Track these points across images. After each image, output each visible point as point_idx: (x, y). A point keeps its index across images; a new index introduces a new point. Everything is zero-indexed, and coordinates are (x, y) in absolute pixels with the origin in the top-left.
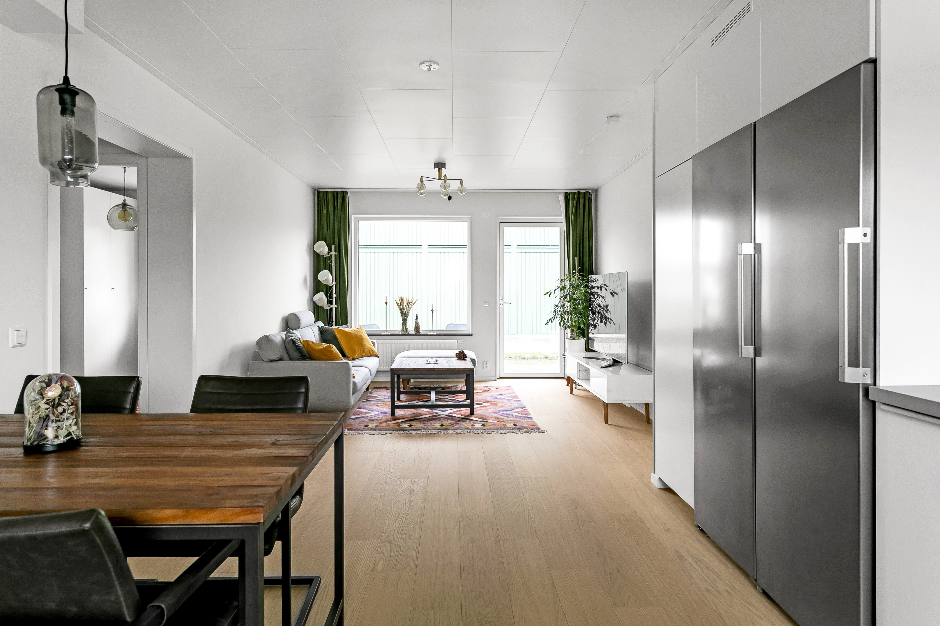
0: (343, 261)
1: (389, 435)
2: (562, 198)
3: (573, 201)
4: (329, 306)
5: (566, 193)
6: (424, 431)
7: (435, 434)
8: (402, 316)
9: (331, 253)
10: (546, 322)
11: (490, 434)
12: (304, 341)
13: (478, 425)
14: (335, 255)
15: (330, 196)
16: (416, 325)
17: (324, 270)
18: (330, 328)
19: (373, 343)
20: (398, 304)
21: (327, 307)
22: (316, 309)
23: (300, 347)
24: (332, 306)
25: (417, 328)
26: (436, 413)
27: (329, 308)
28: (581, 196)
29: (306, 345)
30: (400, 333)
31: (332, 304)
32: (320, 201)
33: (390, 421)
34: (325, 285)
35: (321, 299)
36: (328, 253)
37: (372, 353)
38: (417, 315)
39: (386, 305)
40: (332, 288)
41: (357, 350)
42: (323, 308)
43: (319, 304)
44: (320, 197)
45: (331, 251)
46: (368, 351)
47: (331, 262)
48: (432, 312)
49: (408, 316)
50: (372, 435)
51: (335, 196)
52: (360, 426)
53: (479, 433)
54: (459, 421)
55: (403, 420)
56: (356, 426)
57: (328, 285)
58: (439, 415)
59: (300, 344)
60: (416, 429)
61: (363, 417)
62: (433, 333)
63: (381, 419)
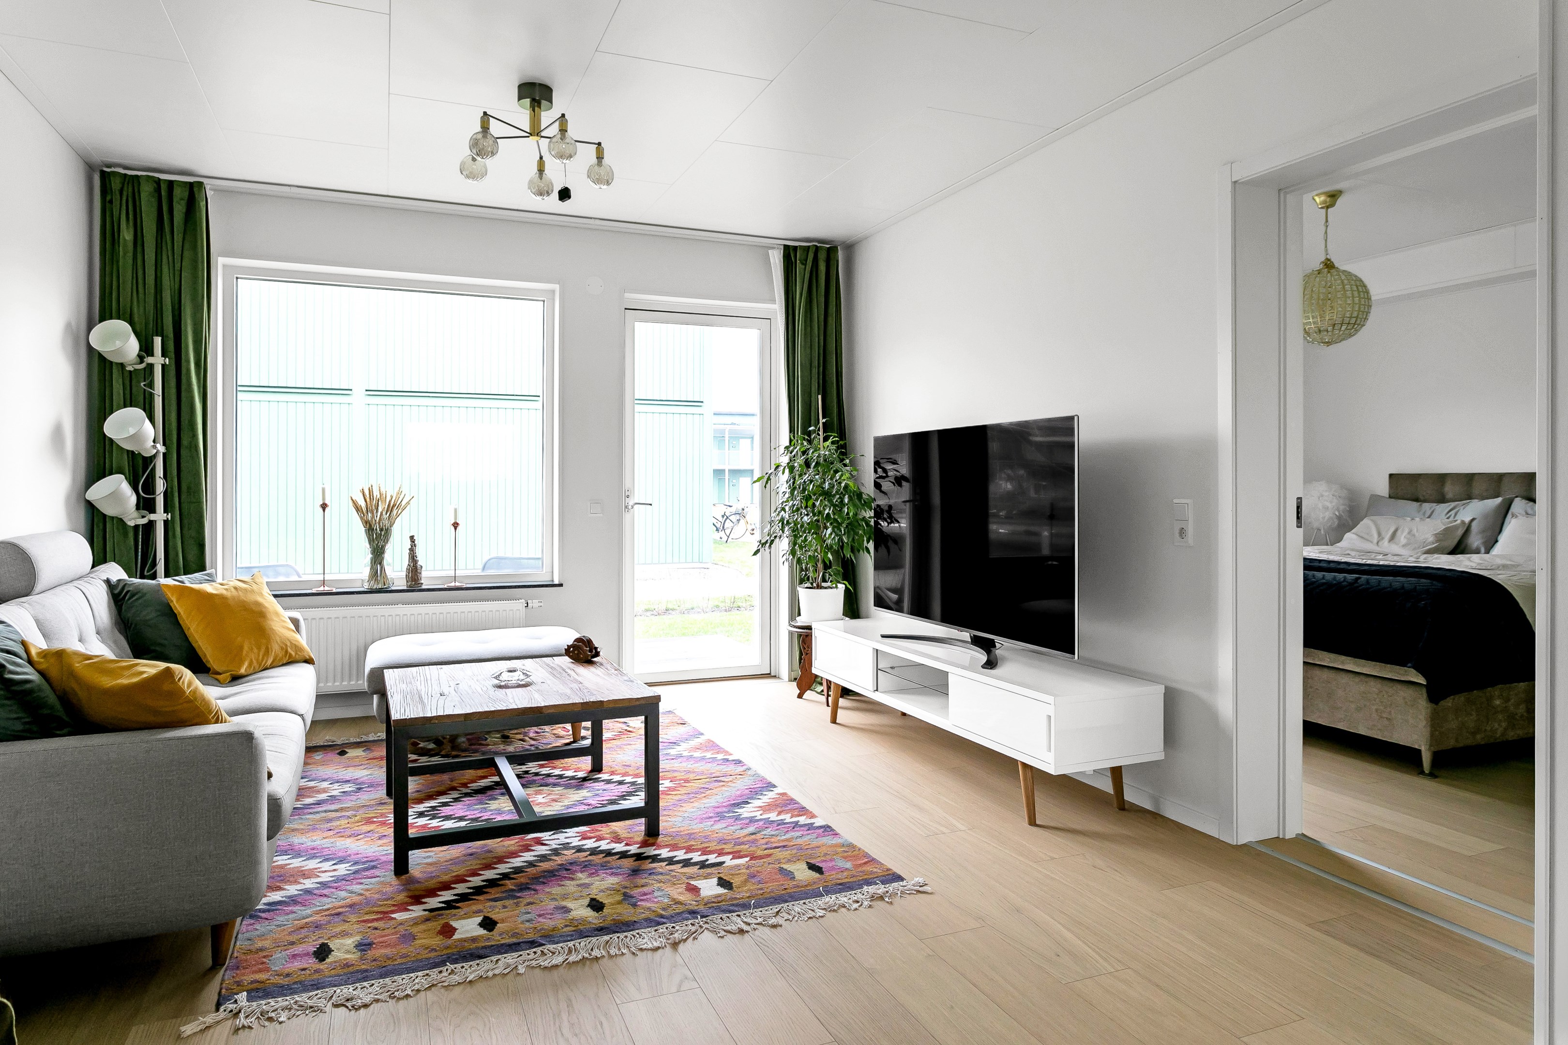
0: (190, 384)
1: (428, 993)
2: (776, 259)
3: (803, 267)
4: (143, 517)
5: (786, 247)
6: (551, 947)
7: (597, 958)
8: (371, 541)
9: (150, 360)
10: (756, 549)
11: (779, 928)
12: (44, 654)
13: (709, 888)
14: (163, 366)
15: (146, 190)
16: (412, 564)
17: (125, 406)
18: (148, 585)
19: (295, 622)
20: (358, 509)
21: (134, 519)
22: (98, 527)
23: (28, 686)
24: (152, 517)
25: (414, 571)
26: (539, 842)
27: (144, 521)
28: (822, 256)
29: (54, 673)
30: (366, 587)
31: (153, 510)
32: (111, 202)
33: (402, 907)
34: (128, 451)
35: (115, 496)
36: (141, 359)
37: (293, 654)
38: (412, 538)
39: (324, 511)
40: (151, 462)
41: (246, 648)
42: (121, 521)
43: (109, 510)
44: (109, 191)
45: (151, 354)
46: (282, 648)
47: (151, 385)
48: (456, 529)
49: (386, 540)
50: (362, 1011)
51: (163, 193)
52: (294, 956)
53: (741, 932)
54: (635, 872)
55: (447, 896)
56: (280, 962)
57: (139, 454)
58: (556, 852)
59: (29, 669)
60: (519, 944)
61: (293, 901)
62: (458, 584)
63: (368, 902)
